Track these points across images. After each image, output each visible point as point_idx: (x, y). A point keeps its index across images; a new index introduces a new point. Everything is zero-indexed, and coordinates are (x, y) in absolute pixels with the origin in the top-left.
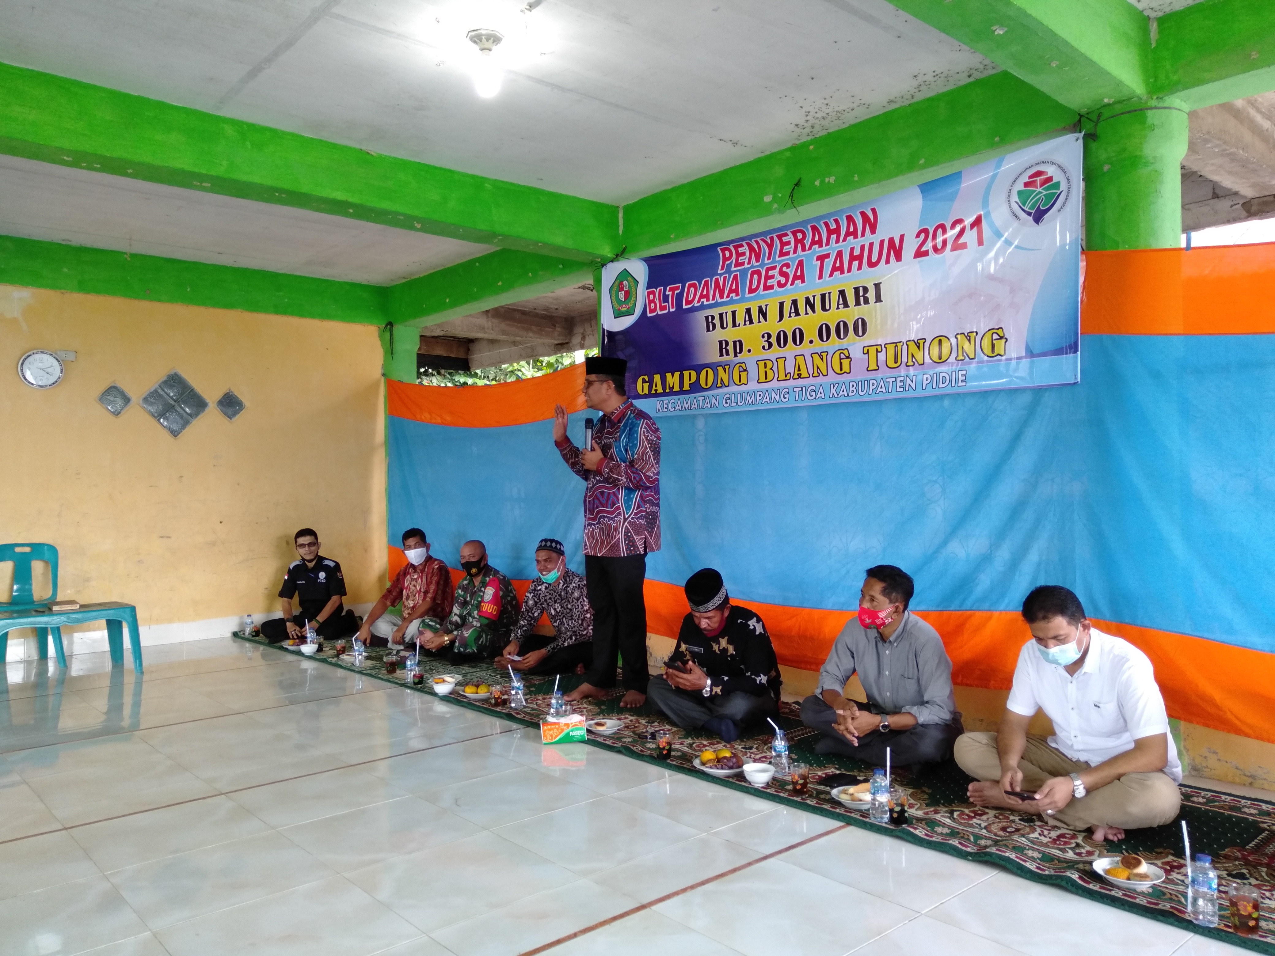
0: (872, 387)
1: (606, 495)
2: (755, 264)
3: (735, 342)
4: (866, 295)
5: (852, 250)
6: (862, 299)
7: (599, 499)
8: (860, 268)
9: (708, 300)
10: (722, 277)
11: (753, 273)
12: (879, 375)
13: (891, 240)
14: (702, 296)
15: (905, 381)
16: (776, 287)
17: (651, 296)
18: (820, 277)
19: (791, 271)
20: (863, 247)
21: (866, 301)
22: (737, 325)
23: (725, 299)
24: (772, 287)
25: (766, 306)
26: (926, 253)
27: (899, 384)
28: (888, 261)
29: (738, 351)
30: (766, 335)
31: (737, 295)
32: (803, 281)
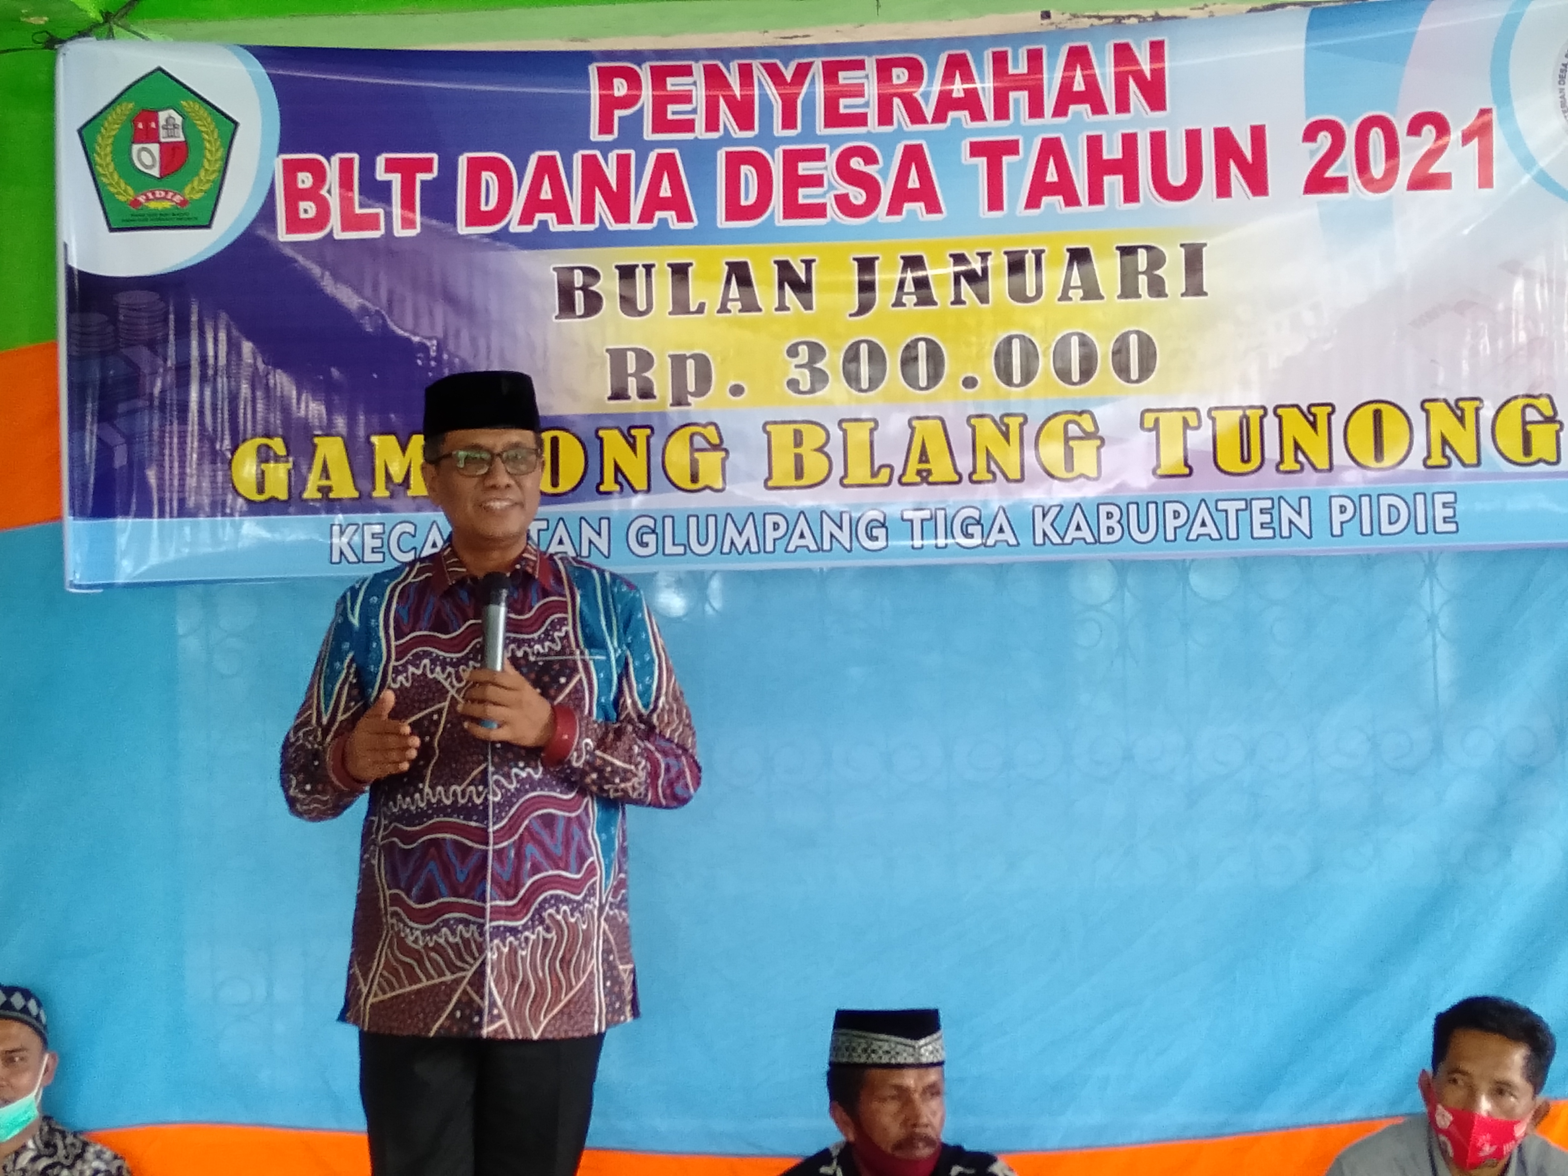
0: (1171, 523)
1: (560, 827)
2: (738, 134)
3: (678, 361)
4: (1158, 272)
5: (1094, 144)
6: (1143, 280)
7: (541, 844)
8: (1131, 194)
9: (565, 217)
10: (613, 156)
11: (734, 161)
12: (1193, 489)
13: (1223, 137)
14: (533, 205)
15: (1275, 512)
16: (832, 209)
17: (305, 180)
18: (995, 202)
19: (884, 172)
20: (1129, 141)
21: (1157, 288)
22: (693, 307)
23: (634, 224)
24: (818, 211)
25: (808, 263)
26: (1340, 184)
27: (1259, 519)
28: (1224, 190)
29: (691, 386)
30: (803, 350)
31: (684, 215)
32: (933, 207)
